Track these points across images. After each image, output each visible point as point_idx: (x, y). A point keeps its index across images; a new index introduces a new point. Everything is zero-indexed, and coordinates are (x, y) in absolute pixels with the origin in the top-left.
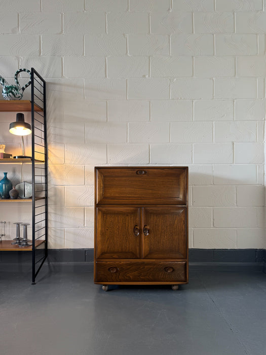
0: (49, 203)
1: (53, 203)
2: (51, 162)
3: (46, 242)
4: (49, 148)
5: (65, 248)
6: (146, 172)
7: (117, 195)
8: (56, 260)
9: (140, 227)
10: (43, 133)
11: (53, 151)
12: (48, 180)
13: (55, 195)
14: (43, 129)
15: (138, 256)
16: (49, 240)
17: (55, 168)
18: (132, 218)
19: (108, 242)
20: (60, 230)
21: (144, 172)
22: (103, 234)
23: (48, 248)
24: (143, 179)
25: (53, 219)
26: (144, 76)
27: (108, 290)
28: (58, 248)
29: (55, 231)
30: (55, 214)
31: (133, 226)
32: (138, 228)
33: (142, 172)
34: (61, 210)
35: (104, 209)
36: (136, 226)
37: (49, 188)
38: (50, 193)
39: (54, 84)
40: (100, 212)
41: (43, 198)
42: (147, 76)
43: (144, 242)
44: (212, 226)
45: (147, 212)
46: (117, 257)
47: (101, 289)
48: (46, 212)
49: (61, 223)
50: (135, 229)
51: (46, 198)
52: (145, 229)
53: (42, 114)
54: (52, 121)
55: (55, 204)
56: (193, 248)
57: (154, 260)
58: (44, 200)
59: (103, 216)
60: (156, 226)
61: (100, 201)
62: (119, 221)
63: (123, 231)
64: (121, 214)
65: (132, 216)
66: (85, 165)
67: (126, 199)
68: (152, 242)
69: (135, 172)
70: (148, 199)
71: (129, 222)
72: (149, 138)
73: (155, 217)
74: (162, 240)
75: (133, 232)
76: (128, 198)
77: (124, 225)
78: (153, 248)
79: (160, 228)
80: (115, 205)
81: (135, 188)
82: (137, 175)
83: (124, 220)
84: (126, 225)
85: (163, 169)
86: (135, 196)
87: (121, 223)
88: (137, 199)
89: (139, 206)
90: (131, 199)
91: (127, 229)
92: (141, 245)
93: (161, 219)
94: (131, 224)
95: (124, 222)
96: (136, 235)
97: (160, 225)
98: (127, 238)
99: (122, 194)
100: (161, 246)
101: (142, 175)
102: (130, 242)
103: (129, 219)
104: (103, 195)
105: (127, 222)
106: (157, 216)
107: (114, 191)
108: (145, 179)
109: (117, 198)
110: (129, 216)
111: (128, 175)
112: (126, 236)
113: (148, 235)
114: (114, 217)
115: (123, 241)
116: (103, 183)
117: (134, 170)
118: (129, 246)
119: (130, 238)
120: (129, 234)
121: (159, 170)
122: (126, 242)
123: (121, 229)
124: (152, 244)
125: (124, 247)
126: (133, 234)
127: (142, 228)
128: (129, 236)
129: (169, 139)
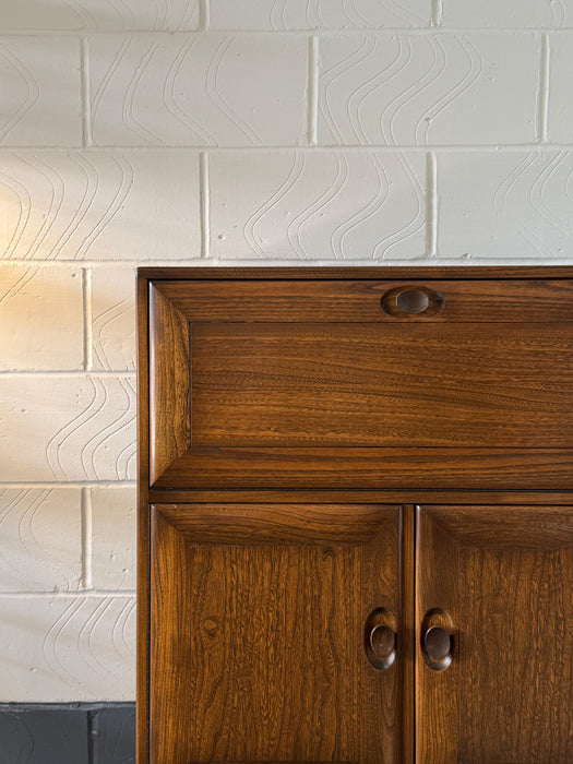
6: (436, 301)
7: (270, 434)
9: (401, 618)
18: (357, 565)
19: (217, 702)
21: (426, 302)
22: (187, 659)
24: (421, 343)
31: (359, 612)
32: (393, 623)
33: (411, 297)
35: (192, 514)
36: (380, 610)
40: (171, 533)
43: (426, 706)
45: (442, 534)
50: (372, 632)
59: (190, 555)
60: (497, 616)
61: (168, 470)
62: (283, 586)
63: (301, 640)
64: (291, 541)
65: (356, 554)
66: (87, 265)
67: (320, 459)
68: (470, 705)
69: (373, 296)
70: (453, 458)
71: (336, 591)
72: (428, 119)
73: (492, 564)
74: (530, 700)
75: (362, 647)
76: (331, 453)
77: (309, 608)
78: (477, 740)
79: (520, 625)
80: (253, 489)
81: (377, 393)
82: (388, 318)
83: (309, 580)
84: (320, 609)
85: (539, 281)
86: (374, 439)
87: (292, 595)
88: (384, 459)
89: (397, 495)
90: (348, 459)
91: (329, 630)
92: (408, 723)
93: (524, 577)
94: (351, 604)
95: (308, 592)
96: (378, 663)
97: (519, 608)
98: (328, 680)
99: (297, 430)
100: (524, 732)
101: (414, 319)
102: (344, 708)
103: (339, 572)
104: (185, 431)
105: (326, 588)
106: (500, 556)
107: (249, 410)
108: (436, 344)
109: (270, 451)
110: (340, 556)
111: (332, 318)
112: (319, 670)
113: (450, 667)
114: (251, 560)
115: (303, 701)
116: (189, 362)
117: (369, 287)
118: (339, 728)
119: (346, 682)
120: (337, 660)
121: (518, 287)
122: (323, 703)
123: (289, 629)
124: (472, 720)
125: (306, 734)
126: (359, 661)
127: (411, 624)
128: (339, 669)
129: (535, 123)
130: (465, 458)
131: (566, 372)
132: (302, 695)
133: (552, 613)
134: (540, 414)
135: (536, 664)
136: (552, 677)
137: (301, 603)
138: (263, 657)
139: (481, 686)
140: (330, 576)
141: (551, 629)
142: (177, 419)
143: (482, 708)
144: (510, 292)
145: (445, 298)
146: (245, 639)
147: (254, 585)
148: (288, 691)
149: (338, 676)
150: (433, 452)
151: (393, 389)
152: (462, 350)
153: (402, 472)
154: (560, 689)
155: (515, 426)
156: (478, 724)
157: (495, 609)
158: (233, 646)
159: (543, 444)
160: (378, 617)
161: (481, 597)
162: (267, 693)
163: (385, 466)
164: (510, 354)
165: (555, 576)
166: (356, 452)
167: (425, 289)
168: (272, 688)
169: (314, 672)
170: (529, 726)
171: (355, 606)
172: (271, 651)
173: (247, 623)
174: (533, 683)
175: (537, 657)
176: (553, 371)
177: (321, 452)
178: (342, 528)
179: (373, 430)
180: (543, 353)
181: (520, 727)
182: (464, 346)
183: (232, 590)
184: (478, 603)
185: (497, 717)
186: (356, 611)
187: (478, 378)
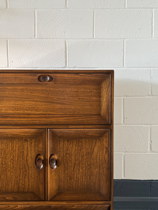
7: (11, 111)
9: (45, 157)
15: (42, 197)
18: (33, 144)
24: (48, 89)
32: (42, 158)
36: (39, 155)
43: (51, 178)
44: (149, 150)
45: (54, 136)
46: (12, 199)
50: (37, 159)
52: (52, 160)
56: (123, 178)
57: (64, 203)
60: (67, 155)
62: (14, 149)
63: (19, 162)
64: (16, 138)
65: (33, 141)
67: (23, 118)
68: (61, 177)
69: (36, 77)
70: (56, 117)
71: (28, 150)
72: (65, 32)
73: (66, 143)
74: (76, 176)
75: (35, 164)
76: (26, 116)
77: (21, 154)
78: (63, 186)
79: (73, 158)
80: (7, 125)
81: (37, 101)
82: (40, 82)
83: (21, 148)
84: (24, 154)
85: (77, 74)
86: (37, 113)
87: (17, 151)
88: (40, 117)
89: (43, 126)
90: (30, 118)
91: (26, 160)
92: (46, 182)
93: (74, 146)
94: (32, 153)
95: (21, 150)
96: (39, 168)
97: (73, 153)
98: (26, 172)
99: (18, 110)
100: (74, 184)
101: (46, 83)
102: (30, 179)
103: (29, 145)
105: (25, 149)
106: (68, 141)
107: (5, 105)
108: (52, 89)
109: (10, 116)
110: (29, 141)
111: (26, 82)
112: (24, 169)
113: (56, 168)
114: (6, 143)
115: (20, 177)
117: (35, 75)
118: (29, 183)
119: (31, 172)
120: (28, 167)
121: (72, 75)
122: (25, 178)
123: (16, 159)
124: (61, 181)
125: (21, 185)
126: (34, 167)
127: (47, 158)
128: (29, 169)
129: (92, 33)
130: (59, 117)
131: (83, 96)
132: (19, 175)
133: (81, 155)
134: (77, 106)
135: (77, 167)
136: (81, 170)
137: (19, 153)
138: (10, 167)
139: (64, 173)
140: (26, 147)
141: (80, 158)
143: (64, 178)
144: (70, 76)
145: (54, 78)
146: (5, 162)
147: (7, 149)
148: (16, 175)
149: (29, 171)
150: (52, 116)
151: (41, 100)
152: (58, 91)
153: (44, 120)
154: (83, 173)
155: (71, 109)
156: (63, 182)
157: (67, 154)
158: (2, 164)
159: (78, 114)
160: (39, 156)
161: (64, 151)
162: (11, 175)
164: (70, 92)
165: (82, 146)
167: (48, 75)
168: (12, 174)
169: (22, 170)
170: (75, 182)
171: (33, 154)
172: (12, 165)
173: (6, 158)
174: (76, 172)
175: (77, 165)
176: (81, 96)
177: (24, 116)
178: (29, 135)
179: (36, 111)
180: (78, 91)
181: (73, 182)
182: (59, 89)
183: (2, 150)
184: (63, 152)
185: (68, 180)
186: (33, 155)
187: (62, 97)
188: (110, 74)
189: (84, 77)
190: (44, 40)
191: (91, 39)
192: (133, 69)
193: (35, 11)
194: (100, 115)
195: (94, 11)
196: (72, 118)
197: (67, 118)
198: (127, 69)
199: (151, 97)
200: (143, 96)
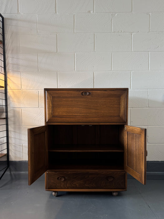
0: (9, 123)
1: (13, 123)
2: (10, 88)
3: (8, 155)
4: (8, 75)
5: (24, 160)
6: (90, 94)
7: (65, 114)
8: (16, 170)
10: (3, 63)
11: (11, 78)
12: (8, 103)
13: (14, 116)
14: (3, 59)
16: (10, 154)
17: (13, 92)
20: (20, 145)
21: (88, 93)
23: (10, 160)
24: (87, 100)
25: (13, 136)
26: (89, 12)
27: (58, 196)
28: (18, 160)
29: (15, 146)
30: (15, 132)
33: (86, 93)
34: (20, 128)
37: (9, 110)
38: (9, 114)
39: (11, 19)
41: (4, 118)
42: (92, 12)
47: (52, 194)
48: (7, 131)
49: (20, 139)
51: (7, 118)
53: (2, 46)
54: (10, 52)
55: (14, 124)
58: (5, 120)
61: (49, 119)
66: (39, 90)
69: (80, 93)
70: (92, 118)
72: (93, 67)
76: (74, 117)
81: (81, 108)
82: (83, 96)
86: (81, 115)
90: (76, 118)
99: (69, 113)
101: (86, 96)
104: (52, 114)
107: (61, 110)
108: (90, 100)
109: (65, 117)
111: (74, 96)
116: (52, 103)
117: (80, 91)
129: (110, 67)
130: (94, 118)
131: (109, 104)
134: (105, 111)
142: (50, 112)
144: (101, 92)
145: (91, 93)
150: (89, 117)
151: (83, 107)
152: (94, 101)
153: (85, 120)
155: (102, 113)
159: (106, 115)
163: (82, 119)
164: (101, 102)
166: (78, 117)
167: (88, 92)
176: (107, 104)
179: (80, 113)
180: (106, 101)
187: (96, 105)
188: (126, 90)
189: (110, 92)
190: (80, 72)
191: (110, 71)
192: (136, 90)
193: (74, 54)
194: (119, 116)
195: (112, 53)
196: (102, 118)
197: (99, 118)
198: (133, 90)
199: (148, 108)
200: (143, 108)
